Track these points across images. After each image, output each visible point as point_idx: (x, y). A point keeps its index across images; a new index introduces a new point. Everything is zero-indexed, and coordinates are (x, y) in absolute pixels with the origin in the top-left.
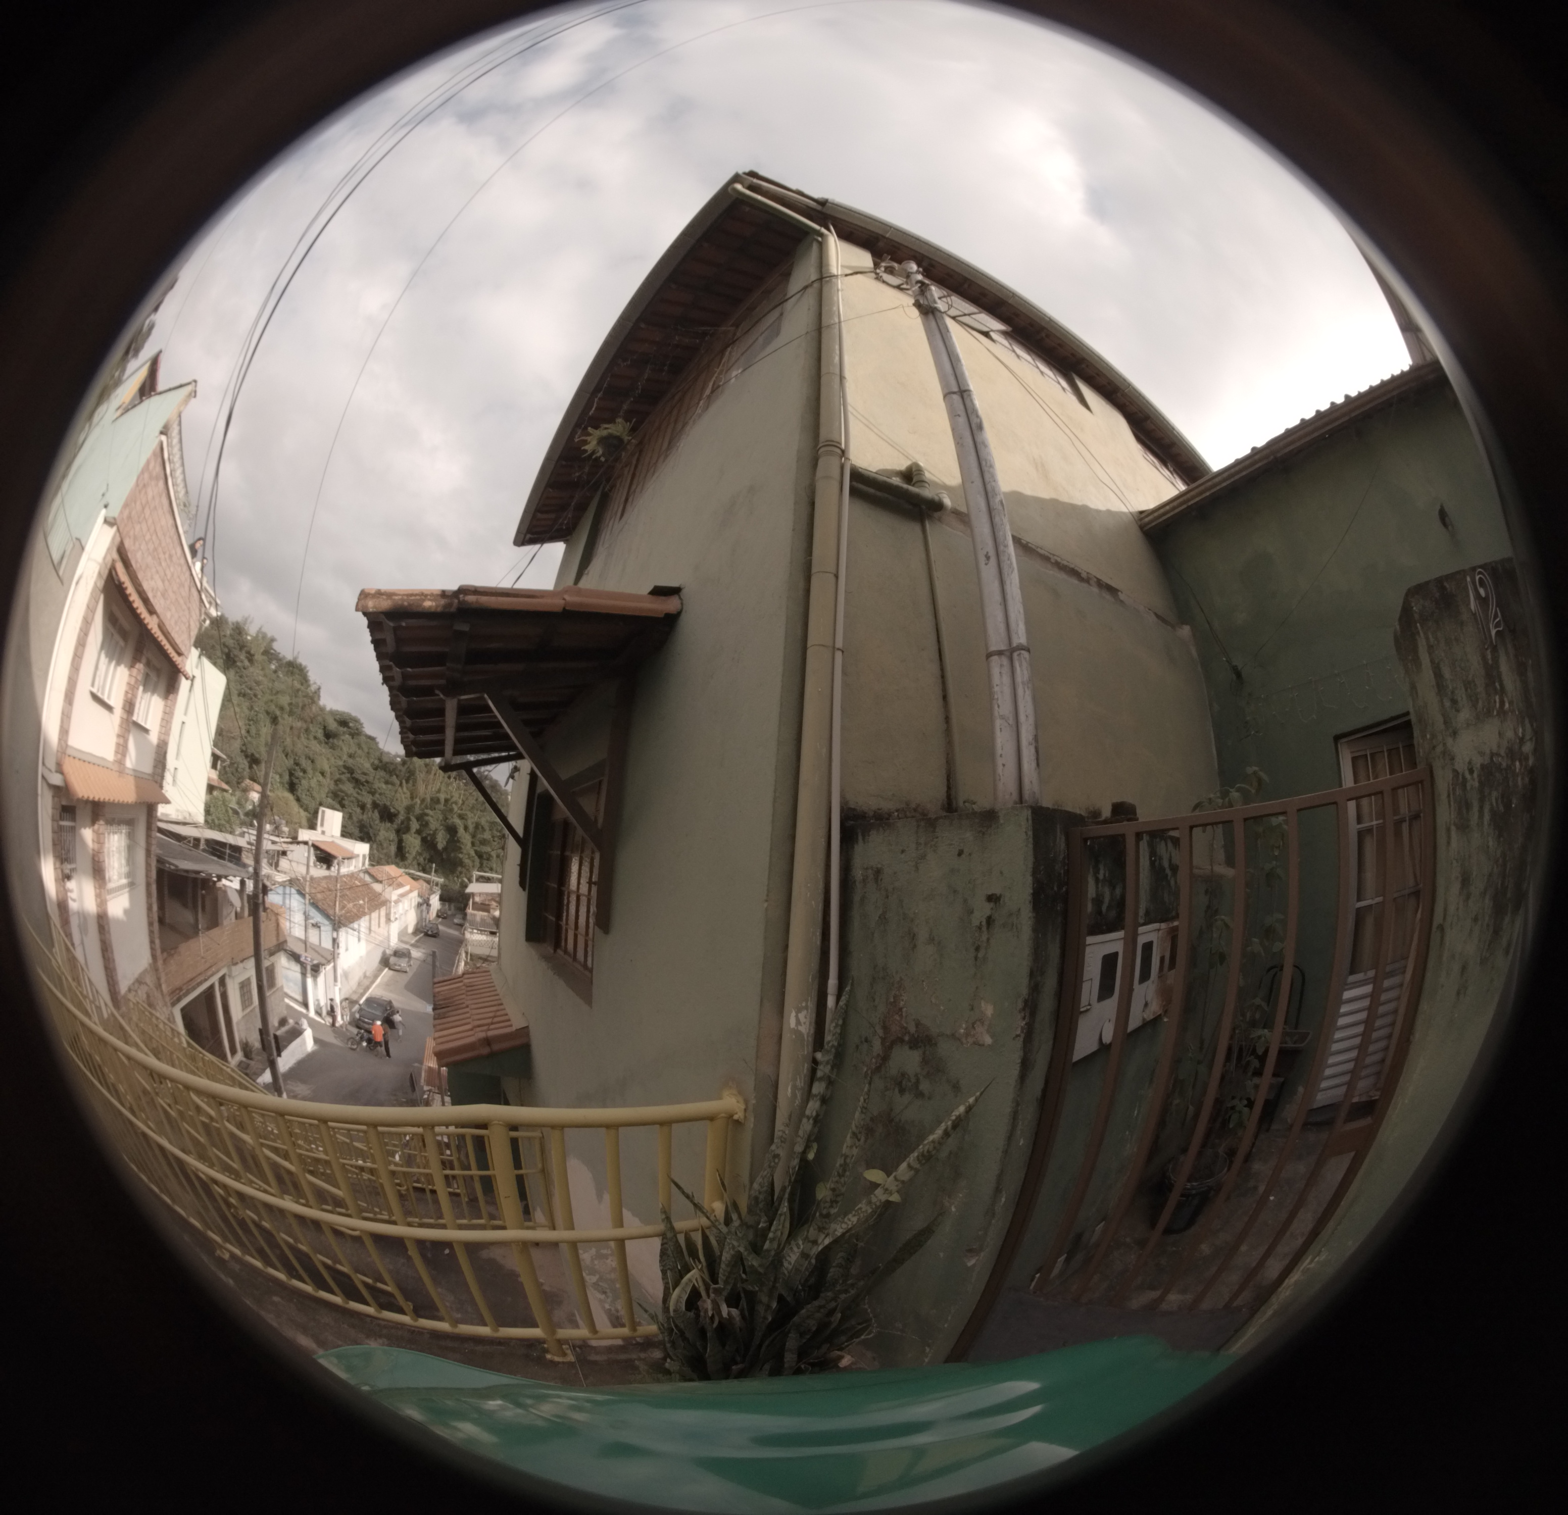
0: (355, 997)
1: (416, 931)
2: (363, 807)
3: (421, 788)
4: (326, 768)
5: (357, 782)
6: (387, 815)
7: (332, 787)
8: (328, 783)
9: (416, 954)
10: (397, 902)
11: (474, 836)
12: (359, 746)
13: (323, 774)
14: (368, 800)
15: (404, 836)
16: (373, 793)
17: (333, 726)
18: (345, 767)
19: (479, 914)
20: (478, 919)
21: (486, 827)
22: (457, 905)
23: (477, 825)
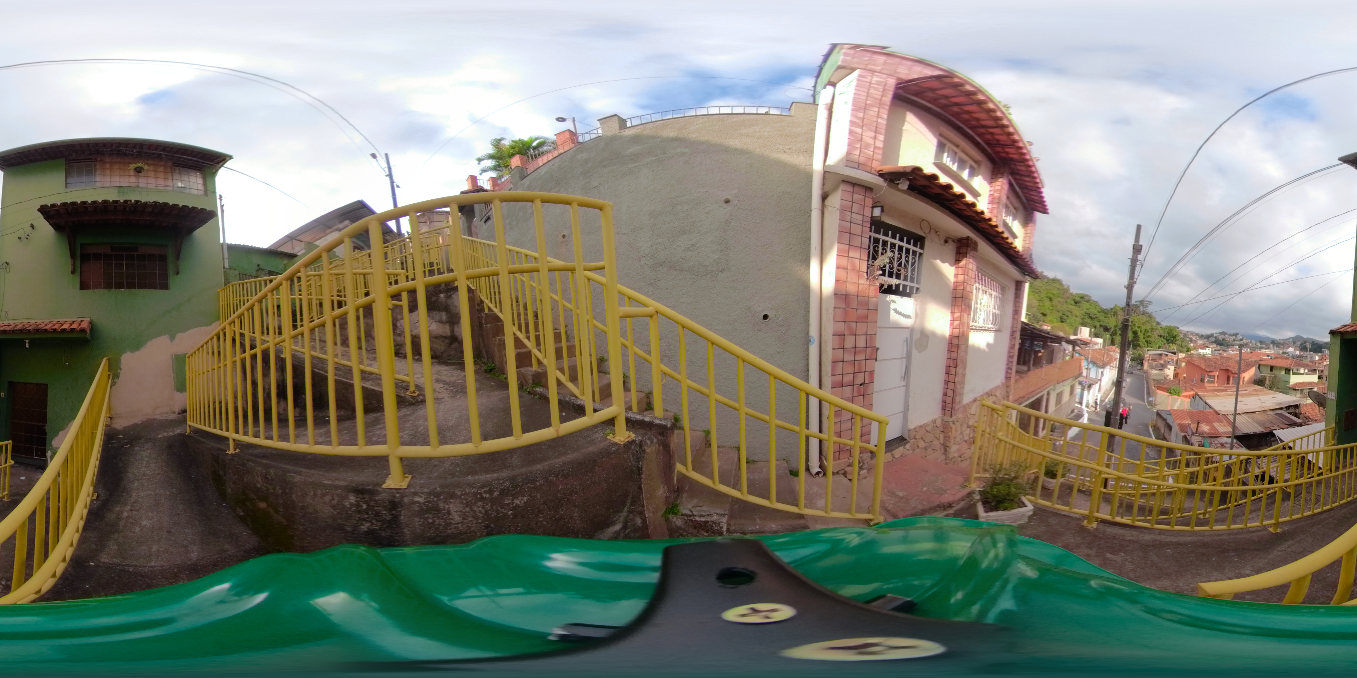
0: (1103, 399)
2: (1095, 327)
3: (1120, 319)
4: (1077, 313)
5: (1091, 318)
6: (1106, 329)
7: (1081, 321)
8: (1079, 320)
9: (1128, 380)
11: (1144, 335)
12: (1091, 305)
13: (1076, 316)
14: (1098, 324)
15: (1114, 337)
16: (1100, 322)
17: (1078, 299)
18: (1086, 313)
19: (1154, 363)
20: (1154, 364)
21: (1150, 331)
22: (1139, 361)
23: (1146, 330)
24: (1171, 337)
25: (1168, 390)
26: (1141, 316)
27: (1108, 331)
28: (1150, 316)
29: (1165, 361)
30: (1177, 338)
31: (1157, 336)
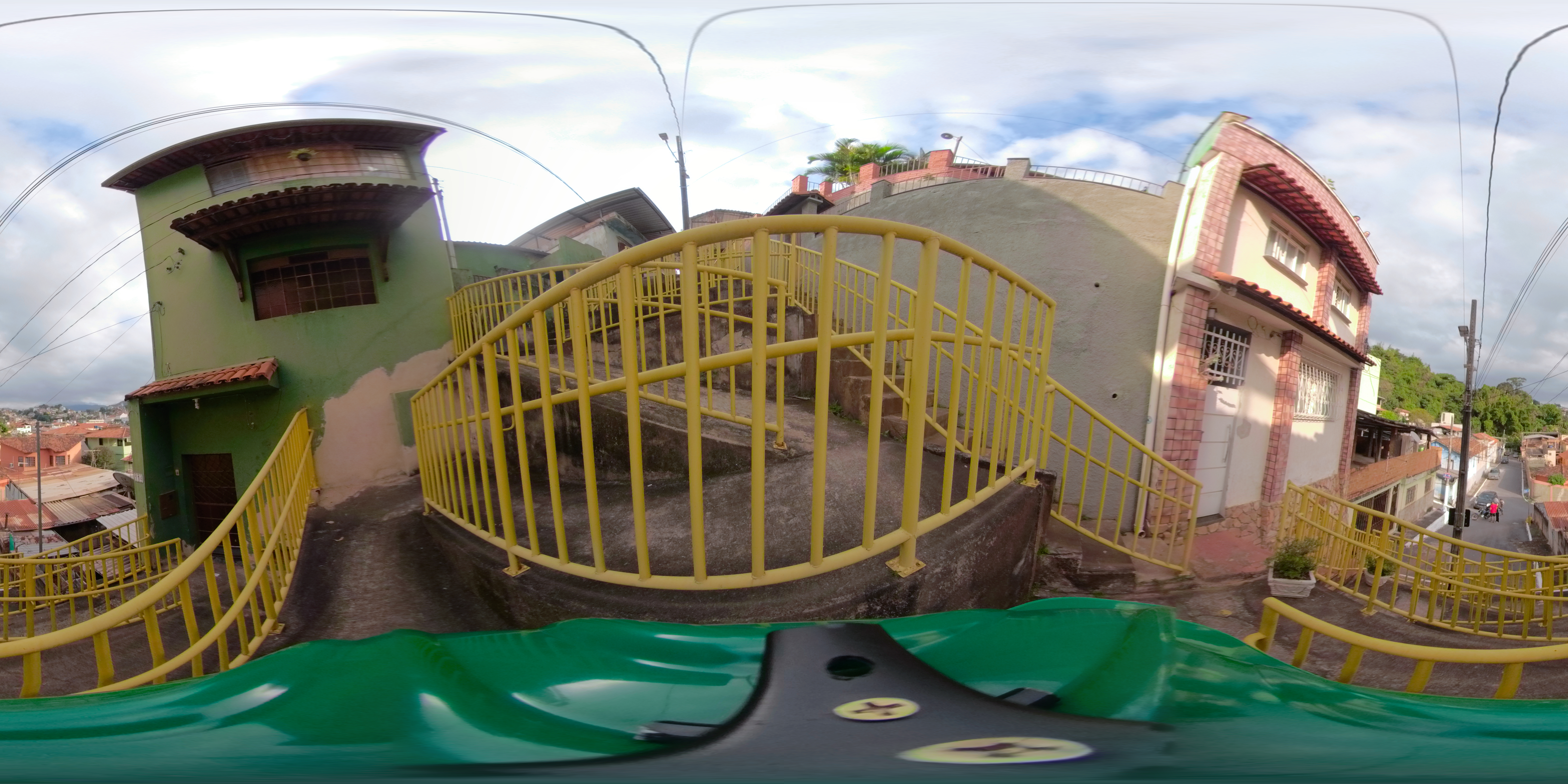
1: (1497, 462)
3: (1491, 401)
4: (1440, 397)
5: (1457, 402)
6: (1475, 414)
7: (1444, 405)
8: (1442, 404)
9: (1501, 471)
10: (1490, 447)
11: (1519, 417)
12: (1455, 386)
13: (1438, 400)
15: (1485, 422)
17: (1440, 380)
18: (1450, 396)
19: (1532, 449)
20: (1532, 451)
21: (1525, 412)
22: (1515, 447)
23: (1521, 412)
24: (1551, 417)
25: (1549, 480)
26: (1514, 396)
27: (1477, 416)
28: (1525, 395)
29: (1543, 446)
30: (1559, 418)
31: (1534, 417)
